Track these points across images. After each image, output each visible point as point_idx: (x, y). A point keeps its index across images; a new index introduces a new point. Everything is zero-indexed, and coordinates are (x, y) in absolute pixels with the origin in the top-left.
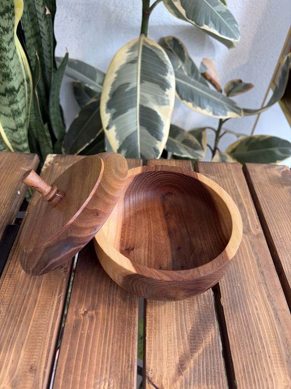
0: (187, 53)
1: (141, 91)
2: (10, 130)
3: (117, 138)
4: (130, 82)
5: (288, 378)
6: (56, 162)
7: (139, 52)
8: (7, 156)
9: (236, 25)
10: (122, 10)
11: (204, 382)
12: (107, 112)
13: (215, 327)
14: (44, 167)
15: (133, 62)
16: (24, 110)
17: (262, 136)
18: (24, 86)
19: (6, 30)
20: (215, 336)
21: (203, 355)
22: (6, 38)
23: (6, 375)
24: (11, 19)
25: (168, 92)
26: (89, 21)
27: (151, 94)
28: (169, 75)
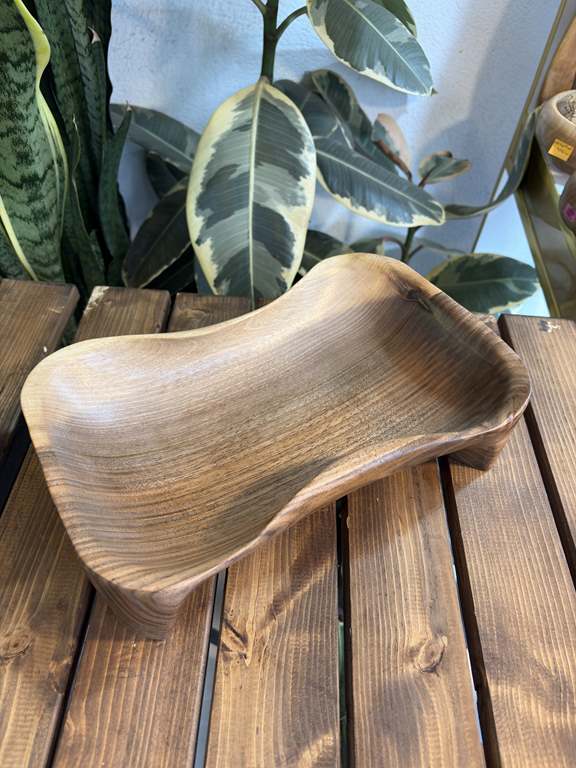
0: (355, 100)
1: (256, 179)
2: (29, 243)
3: (213, 260)
4: (238, 163)
5: (428, 629)
6: (108, 301)
7: (254, 111)
8: (25, 288)
9: (426, 67)
10: (234, 22)
11: (305, 629)
12: (197, 215)
13: (332, 558)
14: (88, 308)
15: (244, 128)
16: (54, 211)
17: (486, 256)
18: (54, 170)
19: (23, 87)
20: (331, 571)
21: (309, 594)
22: (23, 98)
23: (24, 611)
24: (30, 70)
25: (303, 182)
26: (173, 42)
27: (272, 184)
28: (305, 152)
